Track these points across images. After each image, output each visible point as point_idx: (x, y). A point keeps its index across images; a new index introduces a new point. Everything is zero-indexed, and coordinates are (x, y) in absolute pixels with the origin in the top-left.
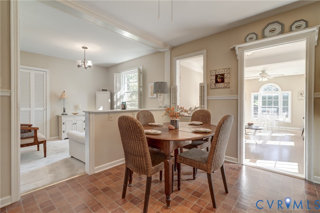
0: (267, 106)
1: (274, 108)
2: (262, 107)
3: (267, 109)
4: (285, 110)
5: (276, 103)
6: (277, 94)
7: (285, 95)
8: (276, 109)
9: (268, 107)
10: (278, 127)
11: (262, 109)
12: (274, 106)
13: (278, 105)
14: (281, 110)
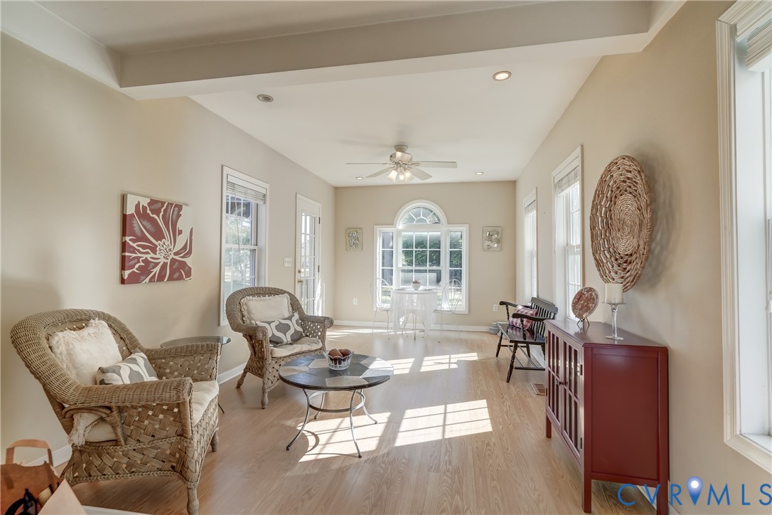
0: (414, 267)
1: (430, 271)
2: (403, 271)
3: (414, 276)
4: (456, 276)
5: (436, 259)
6: (438, 233)
7: (454, 235)
8: (434, 275)
9: (416, 271)
10: (438, 327)
11: (401, 274)
12: (430, 266)
13: (438, 264)
14: (445, 277)
